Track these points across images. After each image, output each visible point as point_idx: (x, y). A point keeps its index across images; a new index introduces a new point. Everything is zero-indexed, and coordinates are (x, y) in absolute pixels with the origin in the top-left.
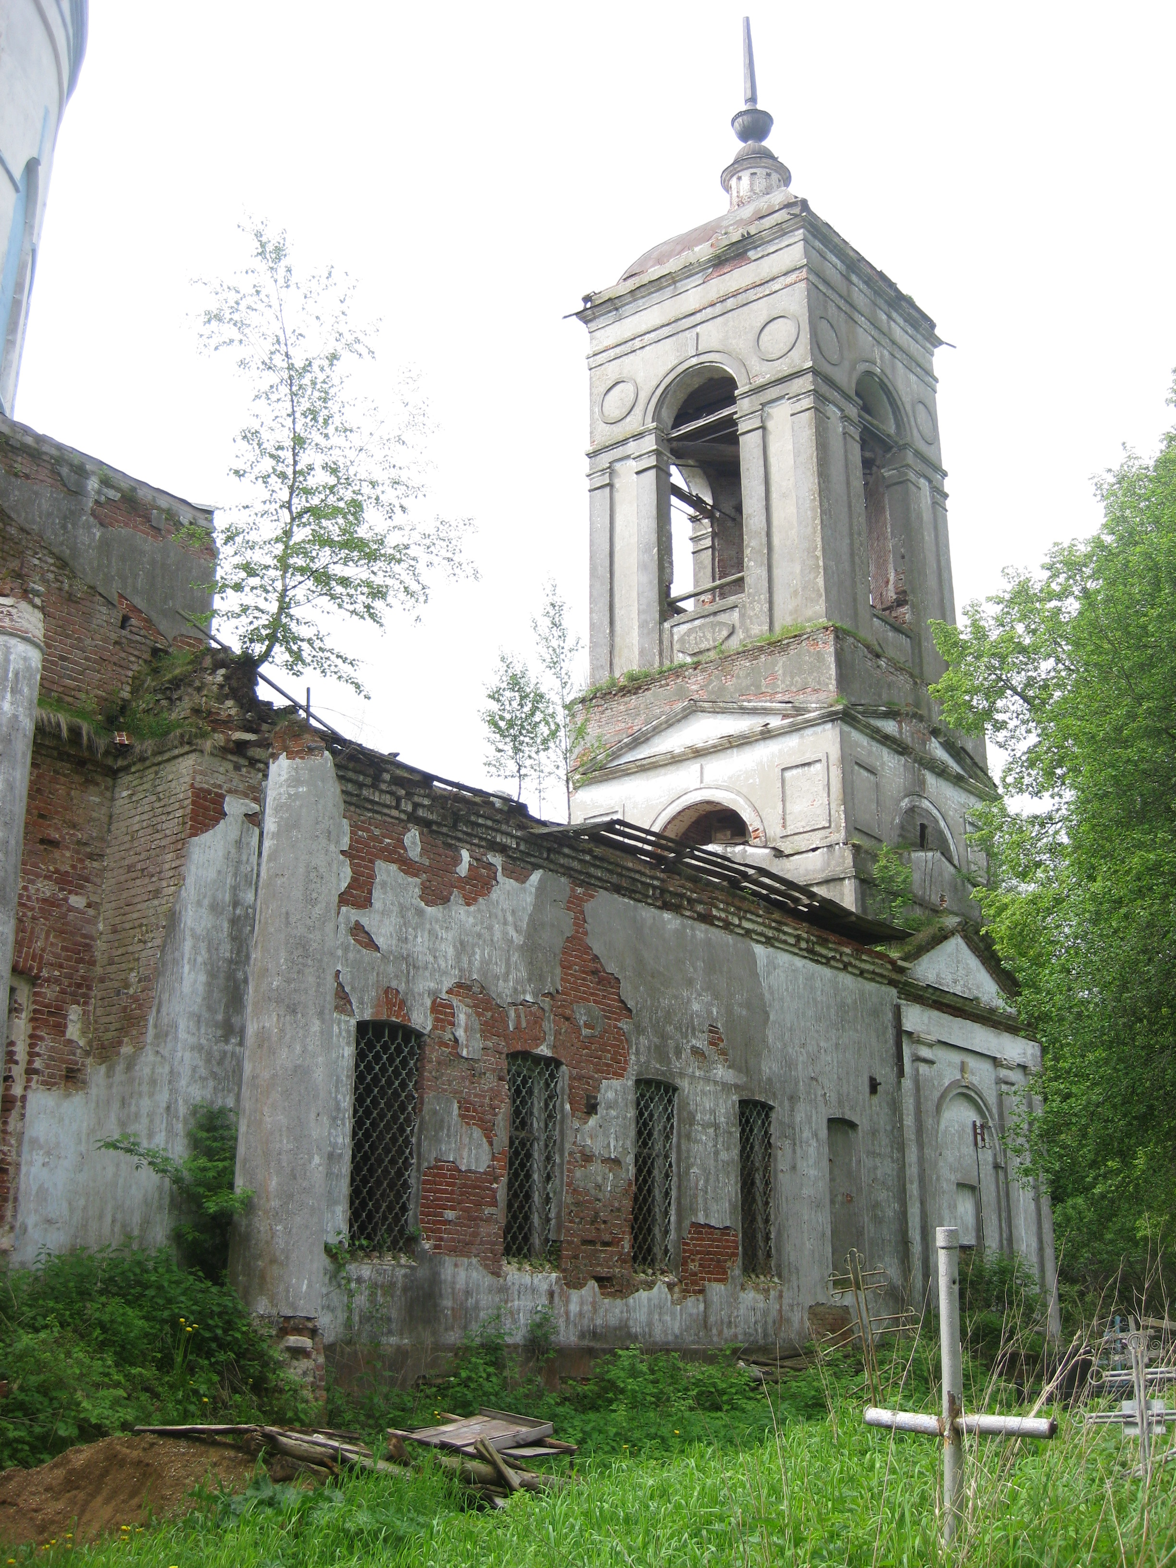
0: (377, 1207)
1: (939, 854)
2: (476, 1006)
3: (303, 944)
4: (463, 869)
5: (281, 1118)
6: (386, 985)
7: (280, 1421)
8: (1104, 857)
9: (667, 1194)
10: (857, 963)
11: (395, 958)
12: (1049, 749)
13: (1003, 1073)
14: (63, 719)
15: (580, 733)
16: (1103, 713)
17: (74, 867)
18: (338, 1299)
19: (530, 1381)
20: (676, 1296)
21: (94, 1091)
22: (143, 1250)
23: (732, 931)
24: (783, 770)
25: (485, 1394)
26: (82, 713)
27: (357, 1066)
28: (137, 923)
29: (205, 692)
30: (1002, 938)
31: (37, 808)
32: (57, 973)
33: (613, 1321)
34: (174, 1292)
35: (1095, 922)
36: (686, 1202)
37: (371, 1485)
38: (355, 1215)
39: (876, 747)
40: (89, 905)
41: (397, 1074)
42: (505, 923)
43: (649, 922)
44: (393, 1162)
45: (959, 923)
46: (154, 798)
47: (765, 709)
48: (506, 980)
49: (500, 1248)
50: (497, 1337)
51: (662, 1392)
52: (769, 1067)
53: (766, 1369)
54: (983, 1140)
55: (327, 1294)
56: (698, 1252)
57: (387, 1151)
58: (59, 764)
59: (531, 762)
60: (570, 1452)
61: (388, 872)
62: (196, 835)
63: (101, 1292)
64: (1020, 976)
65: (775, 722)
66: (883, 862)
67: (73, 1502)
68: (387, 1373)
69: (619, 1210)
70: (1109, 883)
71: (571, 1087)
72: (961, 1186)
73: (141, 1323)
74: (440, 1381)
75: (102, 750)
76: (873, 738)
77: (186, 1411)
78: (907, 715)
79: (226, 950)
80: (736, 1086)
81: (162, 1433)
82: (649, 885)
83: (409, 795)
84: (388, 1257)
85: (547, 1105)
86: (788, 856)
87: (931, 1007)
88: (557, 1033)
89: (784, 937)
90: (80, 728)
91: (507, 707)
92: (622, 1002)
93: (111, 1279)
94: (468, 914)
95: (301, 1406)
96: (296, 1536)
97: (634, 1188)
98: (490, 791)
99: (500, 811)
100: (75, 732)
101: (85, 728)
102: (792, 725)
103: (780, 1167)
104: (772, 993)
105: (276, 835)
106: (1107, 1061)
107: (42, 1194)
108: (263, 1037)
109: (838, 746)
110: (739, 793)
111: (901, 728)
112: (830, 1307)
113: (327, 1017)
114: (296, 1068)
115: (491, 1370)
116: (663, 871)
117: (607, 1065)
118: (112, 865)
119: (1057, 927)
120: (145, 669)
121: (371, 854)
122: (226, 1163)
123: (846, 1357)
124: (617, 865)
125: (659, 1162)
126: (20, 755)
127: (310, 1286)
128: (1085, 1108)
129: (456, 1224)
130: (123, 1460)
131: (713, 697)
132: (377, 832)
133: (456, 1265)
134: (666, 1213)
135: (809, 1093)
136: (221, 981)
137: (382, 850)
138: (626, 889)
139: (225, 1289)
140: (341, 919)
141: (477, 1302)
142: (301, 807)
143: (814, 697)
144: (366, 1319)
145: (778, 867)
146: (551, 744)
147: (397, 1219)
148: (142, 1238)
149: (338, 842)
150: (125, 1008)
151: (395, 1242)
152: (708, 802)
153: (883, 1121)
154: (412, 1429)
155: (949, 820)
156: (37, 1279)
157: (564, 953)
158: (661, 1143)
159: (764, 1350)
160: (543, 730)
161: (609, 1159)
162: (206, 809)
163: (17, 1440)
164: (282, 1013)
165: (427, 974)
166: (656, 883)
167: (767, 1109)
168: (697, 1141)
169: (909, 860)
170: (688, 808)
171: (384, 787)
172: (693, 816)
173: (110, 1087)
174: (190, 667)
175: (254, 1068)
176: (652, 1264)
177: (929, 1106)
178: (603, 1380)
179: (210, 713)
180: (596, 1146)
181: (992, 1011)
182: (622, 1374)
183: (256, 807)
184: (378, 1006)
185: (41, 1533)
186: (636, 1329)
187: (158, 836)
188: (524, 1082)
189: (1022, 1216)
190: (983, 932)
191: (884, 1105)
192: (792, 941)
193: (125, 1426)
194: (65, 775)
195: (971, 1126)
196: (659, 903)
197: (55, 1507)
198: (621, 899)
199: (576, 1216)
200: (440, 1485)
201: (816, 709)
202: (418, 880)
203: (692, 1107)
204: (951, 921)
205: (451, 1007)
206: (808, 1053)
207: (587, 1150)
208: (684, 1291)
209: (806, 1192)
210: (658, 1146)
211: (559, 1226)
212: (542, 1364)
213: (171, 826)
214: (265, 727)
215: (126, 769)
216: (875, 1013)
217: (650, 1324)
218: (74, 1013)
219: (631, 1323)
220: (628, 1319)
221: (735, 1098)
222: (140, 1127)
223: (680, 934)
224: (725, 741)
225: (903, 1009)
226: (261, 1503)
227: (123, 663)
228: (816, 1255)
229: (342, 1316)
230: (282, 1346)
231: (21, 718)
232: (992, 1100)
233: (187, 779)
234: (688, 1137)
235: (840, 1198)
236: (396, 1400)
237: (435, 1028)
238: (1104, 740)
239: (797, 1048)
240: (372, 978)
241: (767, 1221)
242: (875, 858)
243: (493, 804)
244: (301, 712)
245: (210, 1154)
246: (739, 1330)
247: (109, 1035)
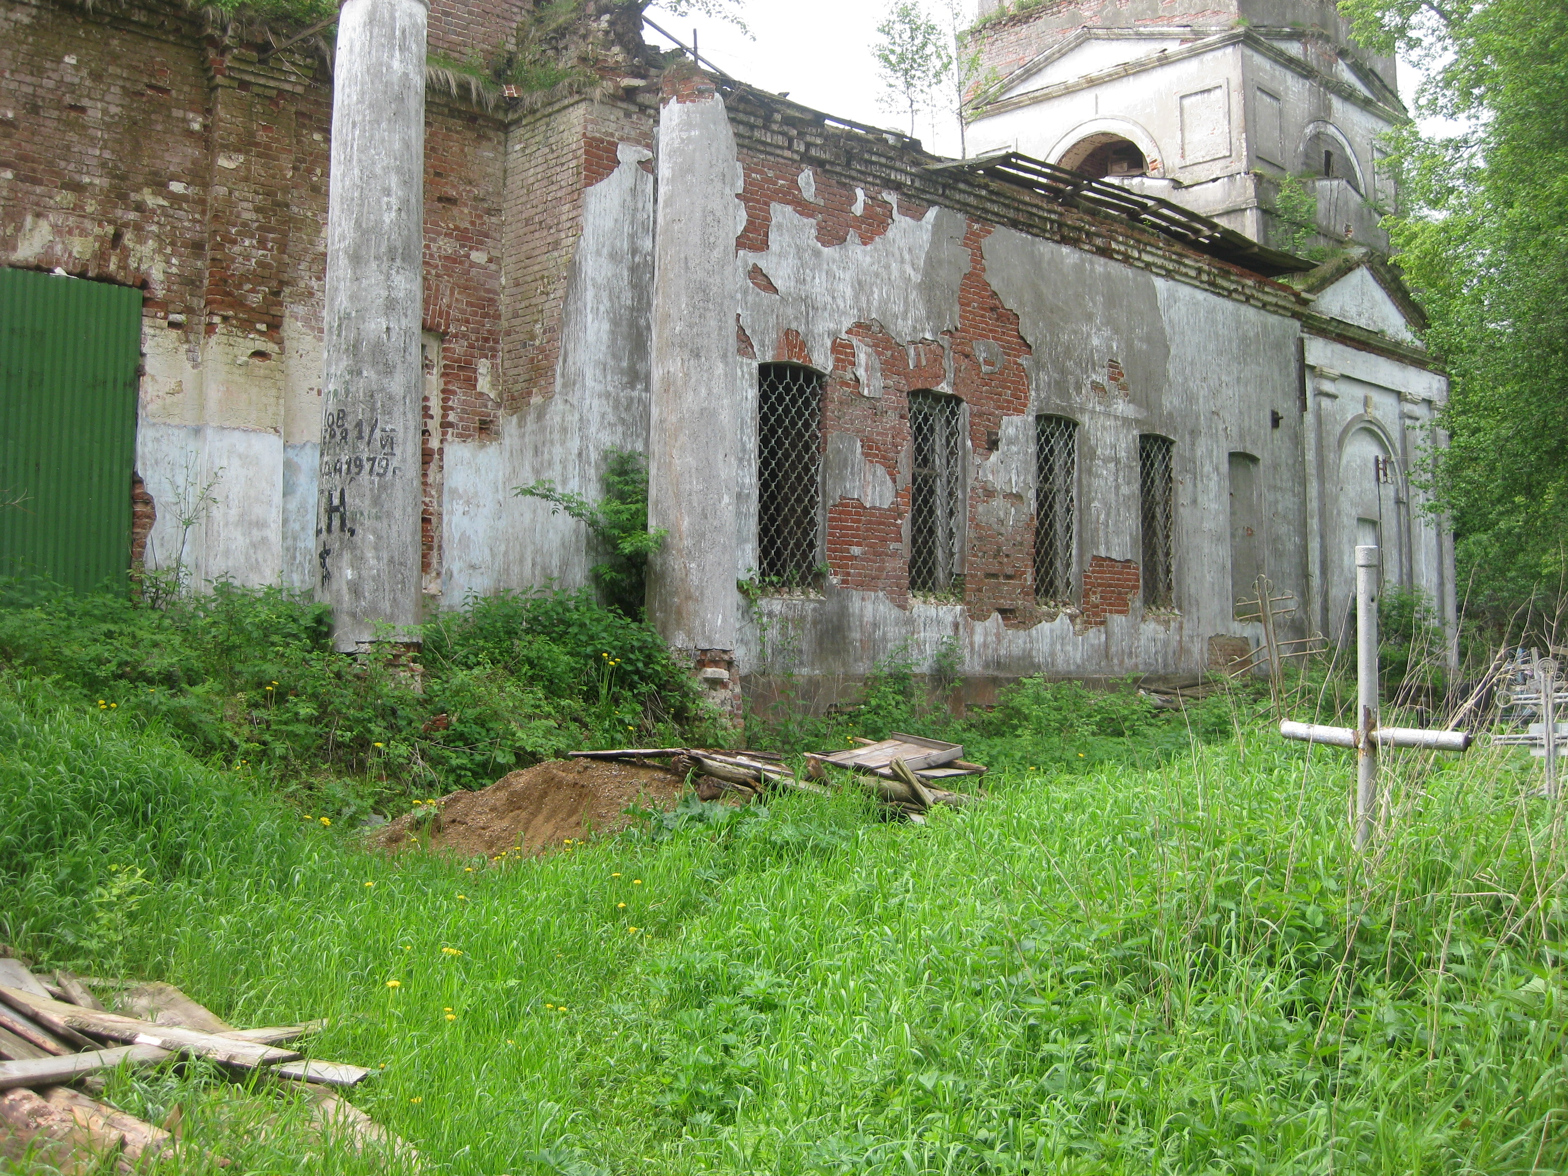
0: (785, 544)
1: (1344, 182)
2: (876, 345)
3: (703, 289)
4: (858, 209)
5: (690, 460)
6: (786, 327)
7: (702, 745)
8: (1522, 181)
9: (1068, 528)
10: (1260, 296)
11: (794, 300)
12: (1466, 67)
13: (1408, 407)
14: (452, 76)
15: (973, 64)
16: (1526, 26)
17: (473, 223)
18: (752, 632)
19: (937, 709)
20: (1077, 627)
21: (507, 441)
22: (564, 591)
23: (1131, 265)
24: (1182, 97)
25: (894, 721)
26: (469, 68)
27: (761, 408)
28: (538, 276)
29: (591, 40)
30: (1410, 269)
31: (432, 166)
32: (463, 328)
33: (1016, 651)
34: (595, 628)
35: (1511, 248)
36: (1087, 536)
37: (794, 801)
38: (764, 552)
39: (1279, 71)
40: (490, 261)
41: (800, 414)
42: (903, 261)
43: (1047, 257)
44: (799, 500)
45: (1365, 254)
46: (547, 150)
47: (1162, 34)
48: (905, 319)
49: (906, 582)
50: (904, 667)
51: (1065, 718)
52: (1170, 402)
53: (1166, 697)
54: (1385, 475)
55: (740, 629)
56: (1099, 585)
57: (793, 490)
58: (451, 121)
59: (924, 96)
60: (978, 773)
61: (784, 214)
62: (591, 185)
63: (527, 631)
64: (1429, 309)
65: (1173, 47)
66: (1286, 192)
67: (516, 820)
68: (801, 702)
69: (1021, 544)
70: (1527, 209)
71: (972, 424)
72: (1362, 521)
73: (567, 658)
74: (850, 709)
75: (491, 105)
76: (1276, 61)
77: (613, 739)
78: (1313, 35)
79: (627, 298)
80: (1137, 421)
81: (594, 758)
82: (1046, 219)
83: (801, 135)
84: (798, 592)
85: (948, 442)
86: (1187, 187)
87: (1334, 340)
88: (957, 370)
89: (1184, 270)
90: (469, 84)
91: (898, 40)
92: (1022, 338)
93: (535, 619)
94: (865, 253)
95: (720, 733)
96: (726, 848)
97: (1036, 522)
98: (883, 128)
99: (894, 148)
100: (464, 87)
101: (474, 83)
102: (1191, 50)
103: (1181, 501)
104: (1173, 327)
105: (672, 181)
106: (1520, 393)
107: (465, 541)
108: (668, 383)
109: (1239, 71)
110: (1136, 123)
111: (1306, 50)
112: (1230, 638)
113: (730, 360)
114: (702, 411)
115: (899, 698)
116: (1061, 205)
117: (1008, 401)
118: (510, 219)
119: (1470, 256)
120: (529, 19)
121: (766, 196)
122: (639, 506)
123: (1246, 686)
124: (1014, 199)
125: (1059, 497)
126: (413, 113)
127: (724, 620)
128: (1494, 442)
129: (862, 560)
130: (560, 782)
131: (1108, 24)
132: (771, 174)
133: (863, 599)
134: (1068, 546)
135: (1210, 427)
136: (624, 328)
137: (777, 192)
138: (1024, 224)
139: (643, 625)
140: (739, 262)
141: (884, 634)
142: (694, 151)
143: (1214, 20)
144: (778, 651)
145: (1177, 198)
146: (943, 77)
147: (804, 556)
148: (562, 580)
149: (733, 185)
150: (532, 359)
151: (803, 578)
152: (1104, 134)
153: (1285, 456)
154: (827, 753)
155: (1356, 146)
156: (466, 620)
157: (962, 290)
158: (1061, 479)
159: (1164, 679)
160: (936, 63)
161: (1011, 494)
162: (600, 158)
163: (460, 767)
164: (686, 357)
165: (826, 315)
166: (1053, 216)
167: (1166, 443)
168: (1099, 476)
169: (1314, 189)
170: (1083, 140)
171: (775, 127)
172: (1090, 148)
173: (522, 436)
174: (574, 15)
175: (661, 413)
176: (1054, 596)
177: (1331, 440)
178: (1007, 707)
179: (597, 61)
180: (998, 482)
181: (1398, 344)
182: (1027, 701)
183: (649, 154)
184: (779, 348)
185: (490, 848)
186: (1039, 659)
187: (554, 187)
188: (926, 419)
189: (1423, 550)
190: (1391, 261)
191: (1286, 439)
192: (1193, 273)
193: (558, 753)
194: (457, 132)
195: (1373, 460)
196: (1057, 237)
197: (499, 825)
198: (1018, 234)
199: (980, 550)
200: (858, 802)
201: (1216, 33)
202: (813, 221)
203: (1093, 442)
204: (1357, 252)
205: (852, 347)
206: (1209, 386)
207: (989, 485)
208: (1085, 622)
209: (1207, 525)
210: (1060, 481)
211: (963, 560)
212: (948, 692)
213: (566, 177)
214: (653, 72)
215: (517, 122)
216: (1278, 346)
217: (1053, 654)
218: (483, 366)
219: (1034, 653)
220: (1031, 649)
221: (1136, 432)
222: (554, 474)
223: (1079, 268)
224: (1120, 69)
225: (1306, 342)
226: (691, 819)
227: (506, 15)
228: (1216, 588)
229: (755, 649)
230: (700, 677)
231: (411, 76)
232: (1395, 435)
233: (579, 129)
234: (1089, 472)
235: (1240, 531)
236: (811, 727)
237: (836, 368)
238: (1527, 55)
239: (1198, 382)
240: (772, 320)
241: (1167, 554)
242: (1278, 187)
243: (886, 141)
244: (688, 54)
245: (622, 497)
246: (1140, 660)
247: (518, 386)
